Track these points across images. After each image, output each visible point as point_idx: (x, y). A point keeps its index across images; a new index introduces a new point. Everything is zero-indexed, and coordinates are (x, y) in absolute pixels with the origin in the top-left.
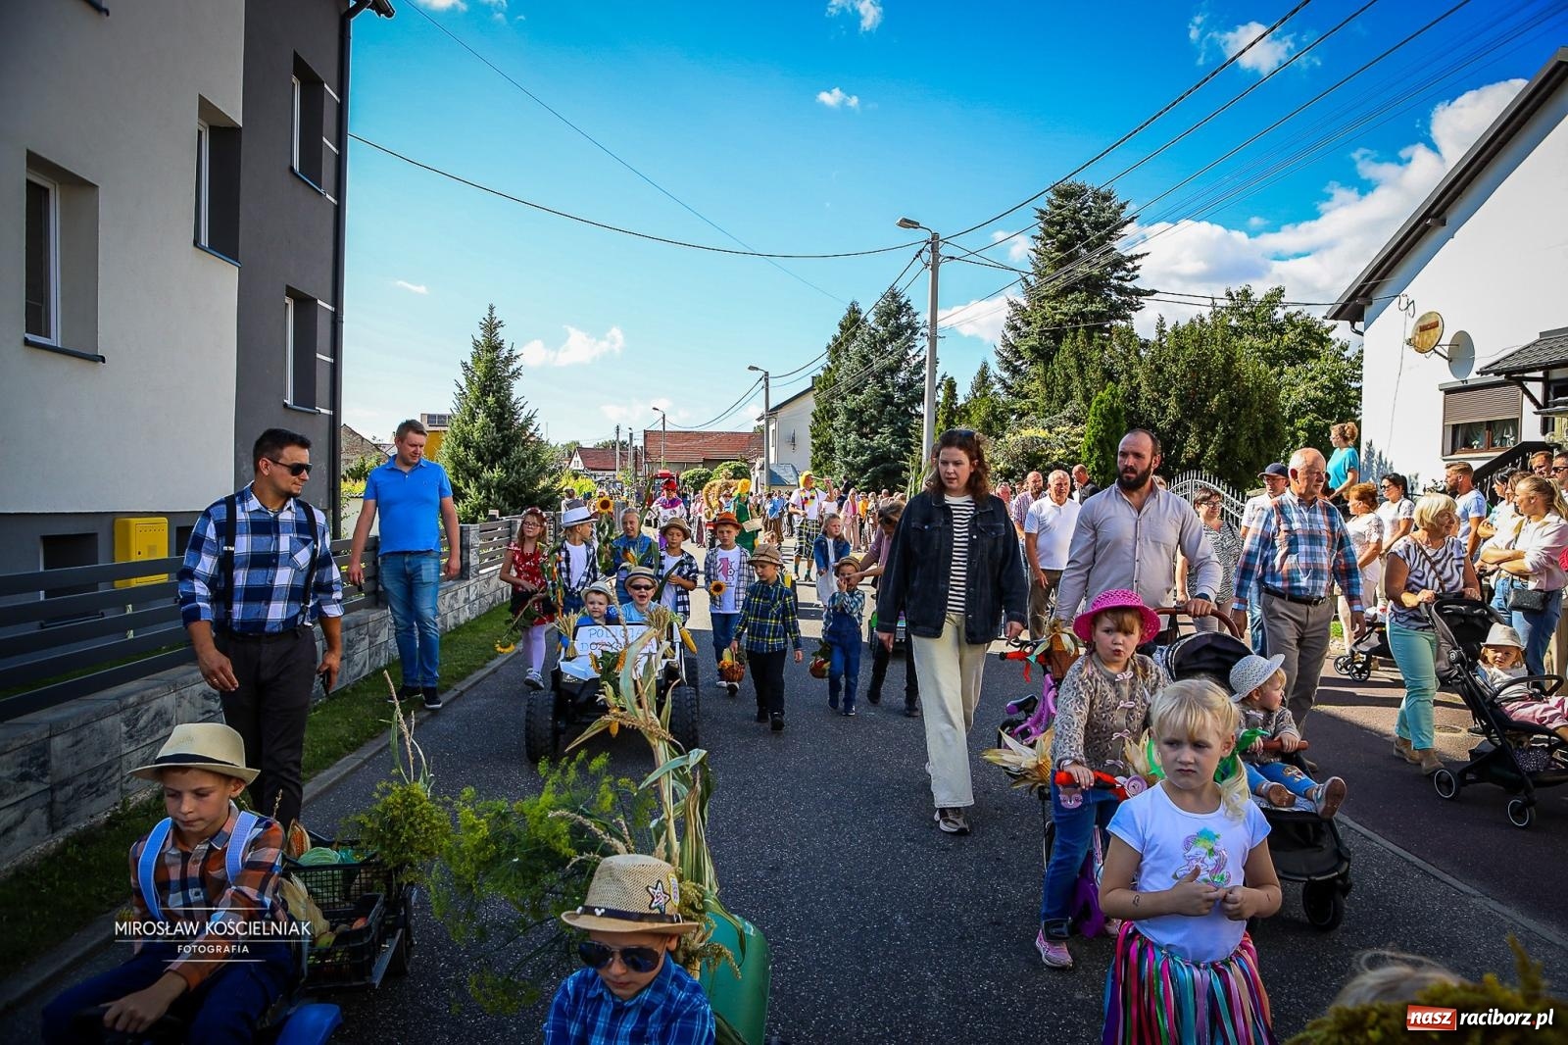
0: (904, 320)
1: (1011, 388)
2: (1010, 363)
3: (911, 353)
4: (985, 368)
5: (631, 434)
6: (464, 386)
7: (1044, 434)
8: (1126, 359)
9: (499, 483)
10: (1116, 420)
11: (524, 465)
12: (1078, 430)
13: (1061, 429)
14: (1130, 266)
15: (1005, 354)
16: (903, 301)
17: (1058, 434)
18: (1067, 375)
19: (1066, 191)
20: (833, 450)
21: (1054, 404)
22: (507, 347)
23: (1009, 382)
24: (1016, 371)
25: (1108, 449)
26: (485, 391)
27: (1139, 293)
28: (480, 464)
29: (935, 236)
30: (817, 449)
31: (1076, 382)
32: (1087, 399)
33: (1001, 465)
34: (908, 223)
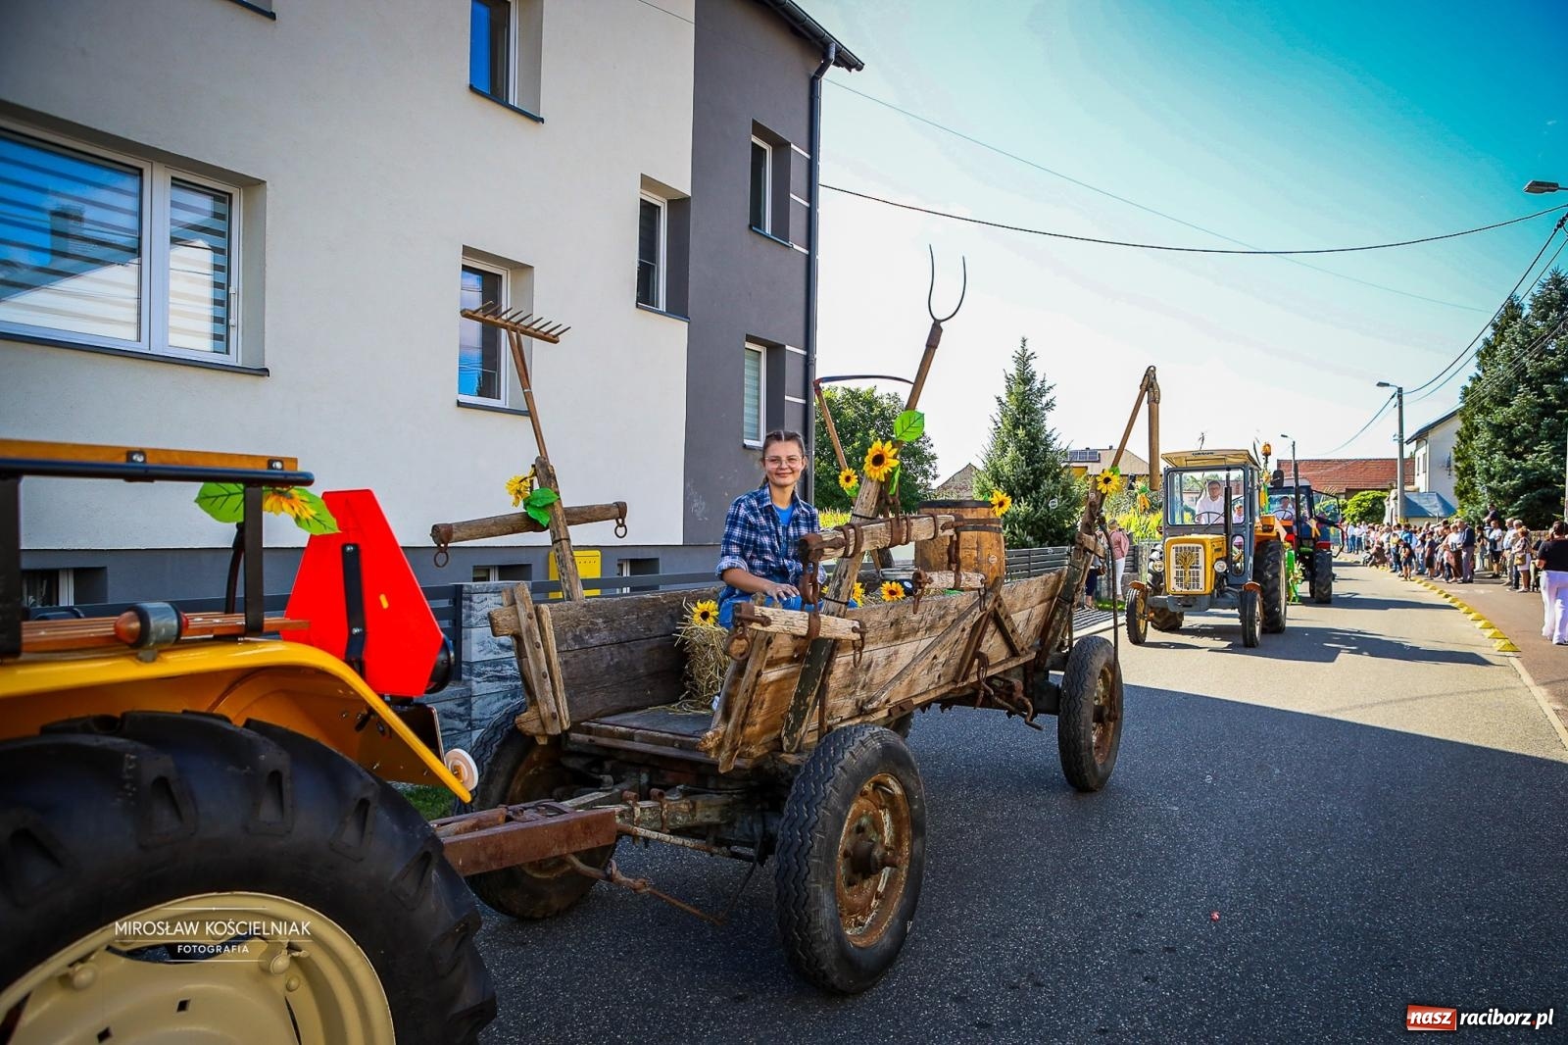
6: (998, 421)
20: (1474, 474)
22: (1039, 378)
26: (1017, 424)
30: (1462, 474)
34: (1541, 187)
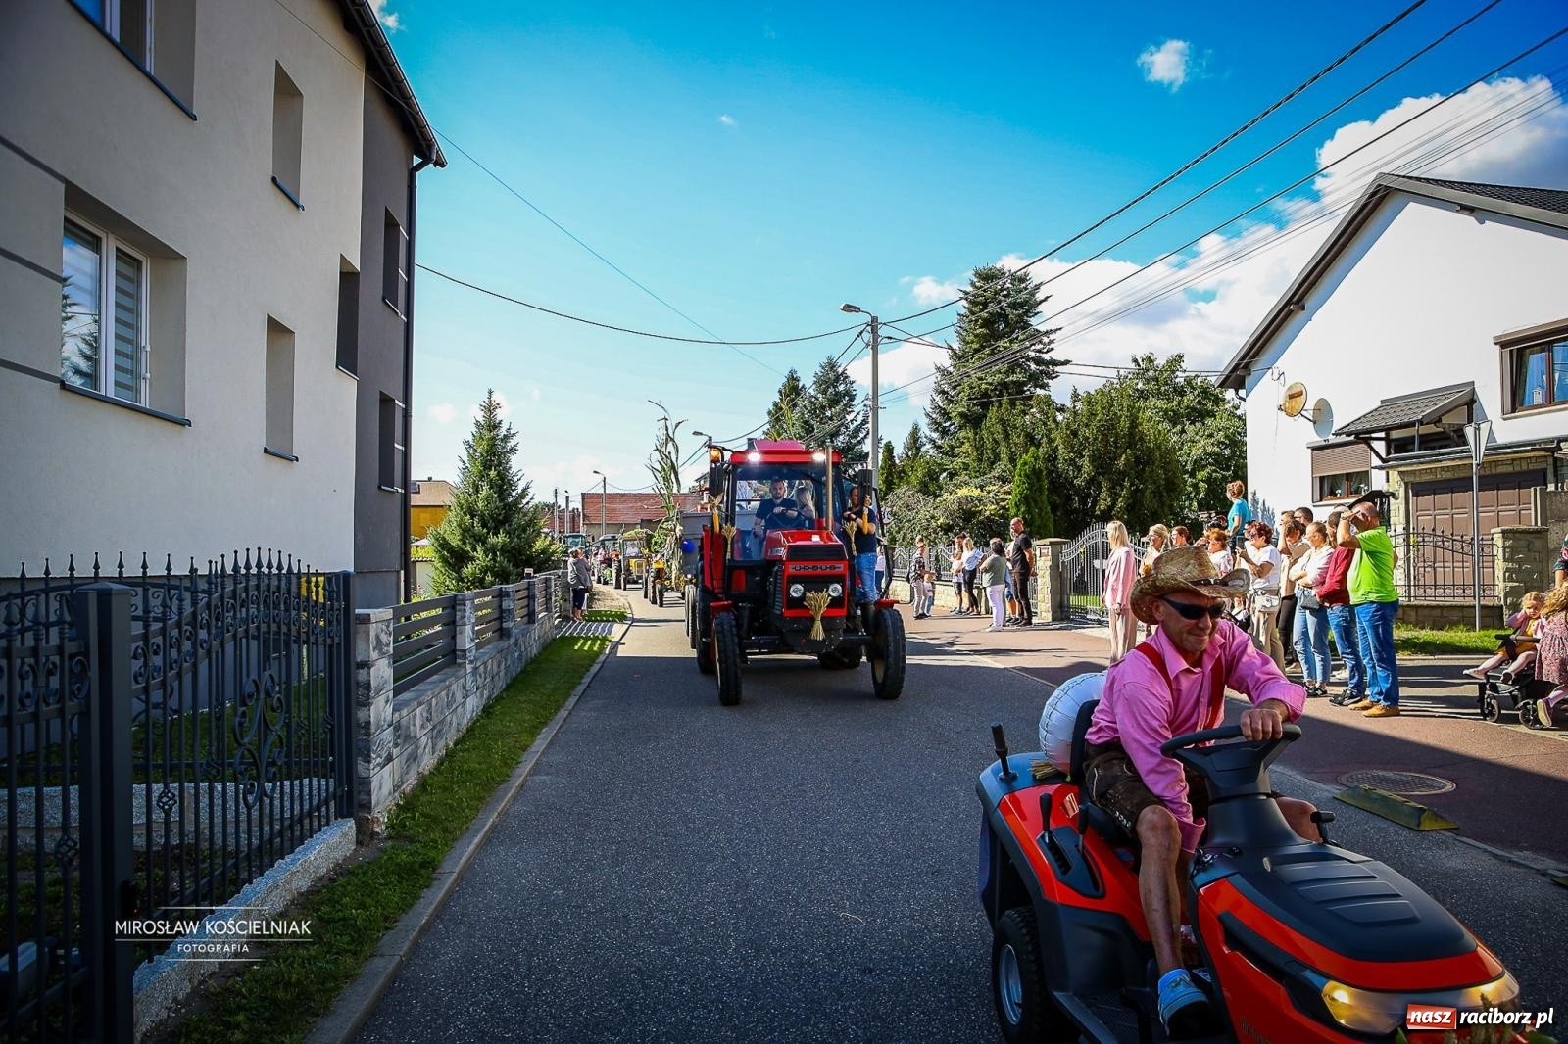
0: (841, 388)
1: (941, 447)
2: (940, 424)
3: (849, 418)
4: (916, 430)
5: (568, 497)
6: (466, 462)
7: (977, 492)
8: (1045, 424)
9: (503, 546)
10: (1039, 480)
11: (525, 531)
12: (1006, 488)
13: (991, 488)
14: (1045, 340)
15: (934, 416)
16: (840, 370)
17: (989, 492)
18: (994, 439)
19: (987, 274)
21: (985, 465)
22: (504, 426)
23: (939, 442)
24: (944, 432)
25: (1033, 504)
26: (487, 466)
27: (1054, 363)
28: (485, 530)
29: (874, 319)
31: (1003, 445)
32: (1013, 460)
33: (941, 521)
34: (849, 308)
